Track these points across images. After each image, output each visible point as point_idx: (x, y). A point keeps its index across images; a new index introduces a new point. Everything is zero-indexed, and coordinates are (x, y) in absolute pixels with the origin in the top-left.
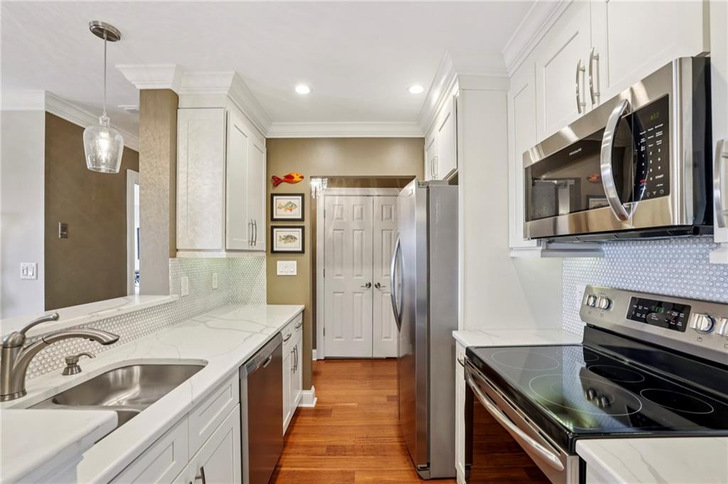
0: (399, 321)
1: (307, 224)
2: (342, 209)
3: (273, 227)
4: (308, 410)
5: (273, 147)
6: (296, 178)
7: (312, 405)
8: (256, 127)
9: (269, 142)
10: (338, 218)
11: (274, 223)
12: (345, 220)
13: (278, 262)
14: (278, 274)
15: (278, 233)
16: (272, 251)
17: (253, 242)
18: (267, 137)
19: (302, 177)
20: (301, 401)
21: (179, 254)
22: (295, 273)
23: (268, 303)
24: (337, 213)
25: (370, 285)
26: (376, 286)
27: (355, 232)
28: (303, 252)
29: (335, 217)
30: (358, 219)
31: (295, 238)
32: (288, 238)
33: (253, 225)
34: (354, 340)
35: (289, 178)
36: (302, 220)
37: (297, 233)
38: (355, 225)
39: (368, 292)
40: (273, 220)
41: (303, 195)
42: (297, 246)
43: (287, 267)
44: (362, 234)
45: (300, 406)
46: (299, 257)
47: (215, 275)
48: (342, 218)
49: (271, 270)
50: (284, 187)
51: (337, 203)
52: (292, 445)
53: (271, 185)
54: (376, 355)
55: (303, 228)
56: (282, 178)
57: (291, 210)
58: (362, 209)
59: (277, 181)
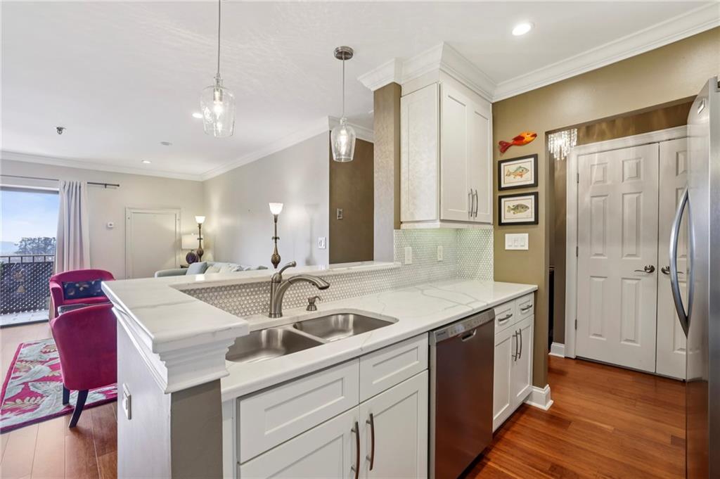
0: (685, 321)
1: (542, 189)
2: (604, 170)
3: (500, 198)
4: (538, 411)
5: (500, 110)
6: (528, 138)
7: (546, 406)
8: (477, 92)
9: (496, 106)
10: (597, 182)
11: (502, 192)
12: (609, 183)
13: (507, 235)
14: (507, 248)
15: (507, 203)
16: (500, 223)
17: (473, 213)
18: (494, 101)
19: (535, 135)
20: (529, 396)
21: (403, 226)
22: (526, 248)
23: (496, 279)
24: (596, 174)
25: (652, 269)
26: (663, 271)
27: (626, 196)
28: (536, 222)
29: (593, 179)
30: (629, 178)
31: (527, 207)
32: (517, 208)
33: (474, 196)
34: (622, 342)
35: (519, 140)
36: (536, 184)
37: (529, 201)
38: (626, 187)
39: (651, 279)
40: (501, 189)
41: (535, 157)
42: (528, 216)
43: (517, 241)
44: (638, 199)
45: (528, 402)
46: (532, 228)
47: (440, 247)
48: (604, 181)
49: (499, 243)
50: (514, 151)
51: (596, 163)
52: (508, 443)
53: (498, 152)
54: (662, 371)
55: (536, 195)
56: (510, 141)
57: (521, 176)
58: (638, 165)
59: (504, 147)
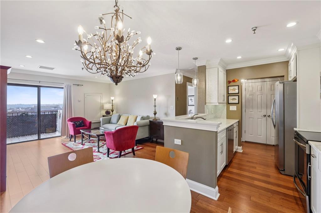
1: (240, 94)
2: (253, 88)
3: (228, 96)
4: (240, 153)
5: (228, 72)
6: (236, 81)
7: (241, 151)
8: (223, 67)
10: (251, 91)
11: (229, 95)
12: (254, 91)
13: (230, 106)
14: (230, 110)
15: (230, 98)
16: (228, 103)
17: (224, 100)
18: (226, 69)
19: (238, 80)
20: (237, 149)
21: (207, 104)
22: (236, 110)
23: (227, 118)
24: (251, 89)
25: (265, 116)
26: (268, 116)
27: (259, 96)
28: (239, 103)
30: (259, 91)
31: (236, 99)
32: (233, 99)
33: (224, 96)
34: (258, 136)
35: (234, 81)
36: (238, 93)
37: (237, 98)
38: (258, 93)
39: (265, 118)
40: (228, 94)
41: (238, 86)
42: (236, 101)
43: (233, 108)
44: (262, 96)
45: (237, 151)
46: (238, 105)
49: (228, 109)
50: (232, 84)
51: (250, 86)
54: (268, 143)
55: (239, 96)
56: (231, 81)
57: (234, 90)
58: (261, 87)
59: (229, 82)
